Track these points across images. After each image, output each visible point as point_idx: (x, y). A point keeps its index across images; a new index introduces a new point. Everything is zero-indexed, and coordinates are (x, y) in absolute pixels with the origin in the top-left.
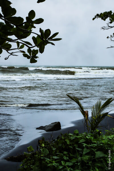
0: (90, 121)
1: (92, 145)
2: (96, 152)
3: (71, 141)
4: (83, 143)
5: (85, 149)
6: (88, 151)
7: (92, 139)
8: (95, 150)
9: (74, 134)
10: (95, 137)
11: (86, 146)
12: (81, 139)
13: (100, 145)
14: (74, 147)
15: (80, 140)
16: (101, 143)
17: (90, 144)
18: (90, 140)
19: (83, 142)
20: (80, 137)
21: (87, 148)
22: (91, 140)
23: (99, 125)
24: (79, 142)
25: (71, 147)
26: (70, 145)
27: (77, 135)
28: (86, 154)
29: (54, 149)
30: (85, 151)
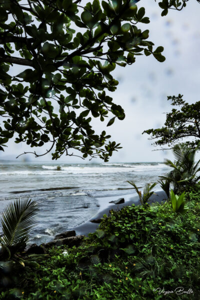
0: (143, 198)
1: (143, 213)
2: (146, 218)
3: (130, 211)
4: (137, 212)
5: (139, 216)
6: (141, 217)
8: (145, 216)
9: (132, 206)
10: (146, 208)
13: (149, 213)
14: (132, 215)
18: (142, 210)
20: (136, 208)
21: (140, 215)
23: (148, 200)
24: (135, 211)
25: (130, 215)
26: (129, 213)
27: (134, 207)
28: (140, 219)
29: (119, 216)
30: (139, 217)
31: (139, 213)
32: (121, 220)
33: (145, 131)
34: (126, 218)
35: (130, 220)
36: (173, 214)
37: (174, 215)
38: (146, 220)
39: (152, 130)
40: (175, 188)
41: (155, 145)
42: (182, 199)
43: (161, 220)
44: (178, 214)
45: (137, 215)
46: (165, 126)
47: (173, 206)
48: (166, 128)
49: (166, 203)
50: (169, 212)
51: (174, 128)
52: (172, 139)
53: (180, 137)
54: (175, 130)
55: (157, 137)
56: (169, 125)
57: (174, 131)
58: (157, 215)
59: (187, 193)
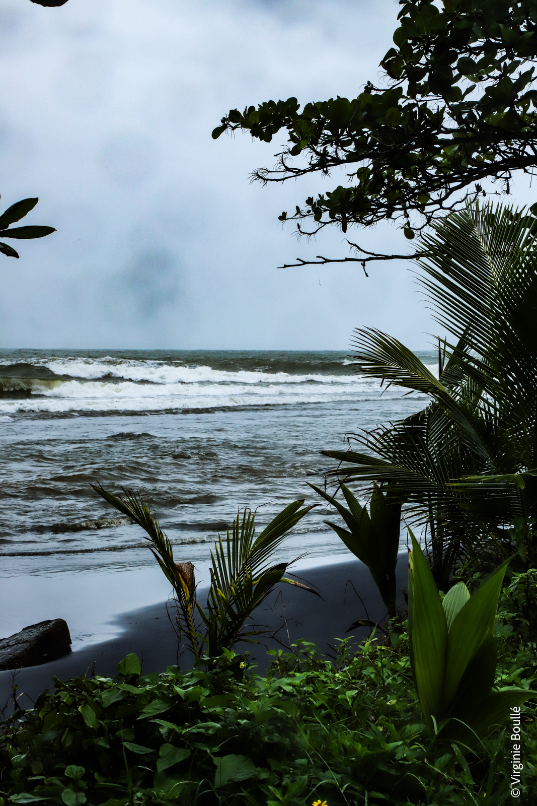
0: (206, 612)
1: (199, 728)
2: (216, 761)
3: (103, 712)
4: (157, 721)
5: (166, 749)
6: (181, 756)
7: (203, 698)
8: (216, 749)
9: (119, 677)
10: (219, 688)
11: (171, 731)
12: (150, 701)
13: (239, 724)
14: (116, 743)
15: (143, 706)
16: (241, 716)
17: (193, 724)
18: (191, 705)
19: (159, 716)
20: (147, 692)
21: (177, 741)
22: (196, 704)
23: (246, 625)
24: (141, 713)
25: (102, 743)
26: (100, 732)
27: (134, 680)
28: (174, 772)
29: (18, 758)
30: (167, 757)
31: (165, 727)
32: (29, 788)
33: (234, 115)
34: (74, 770)
35: (101, 782)
36: (414, 729)
37: (423, 738)
38: (221, 779)
39: (293, 103)
40: (437, 544)
41: (309, 223)
42: (486, 620)
43: (330, 778)
44: (450, 733)
45: (156, 742)
46: (383, 82)
47: (421, 674)
48: (395, 93)
49: (367, 647)
50: (391, 712)
51: (451, 94)
52: (432, 184)
53: (493, 170)
54: (456, 113)
55: (323, 163)
56: (414, 75)
57: (449, 123)
58: (303, 739)
59: (518, 577)
